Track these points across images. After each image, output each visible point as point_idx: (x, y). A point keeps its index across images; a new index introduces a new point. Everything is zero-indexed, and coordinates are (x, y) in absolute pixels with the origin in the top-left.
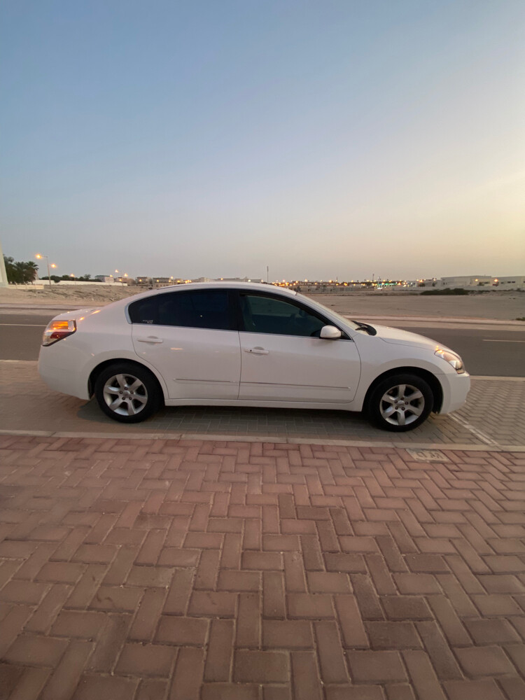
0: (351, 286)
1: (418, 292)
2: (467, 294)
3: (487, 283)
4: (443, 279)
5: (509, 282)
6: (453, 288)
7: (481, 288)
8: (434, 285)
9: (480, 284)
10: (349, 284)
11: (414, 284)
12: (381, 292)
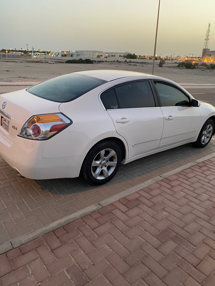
0: (11, 53)
1: (62, 61)
2: (93, 63)
3: (101, 56)
4: (77, 52)
5: (112, 56)
6: (85, 59)
7: (99, 59)
8: (72, 56)
9: (98, 57)
10: (9, 51)
11: (59, 54)
12: (37, 60)
